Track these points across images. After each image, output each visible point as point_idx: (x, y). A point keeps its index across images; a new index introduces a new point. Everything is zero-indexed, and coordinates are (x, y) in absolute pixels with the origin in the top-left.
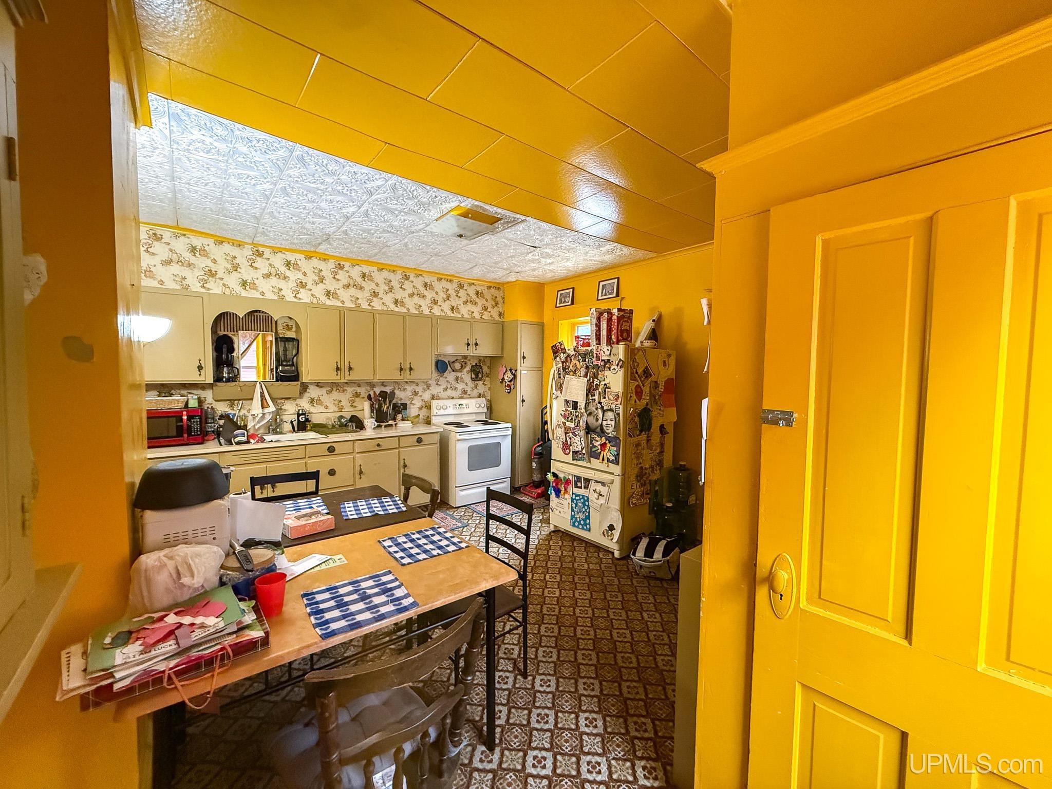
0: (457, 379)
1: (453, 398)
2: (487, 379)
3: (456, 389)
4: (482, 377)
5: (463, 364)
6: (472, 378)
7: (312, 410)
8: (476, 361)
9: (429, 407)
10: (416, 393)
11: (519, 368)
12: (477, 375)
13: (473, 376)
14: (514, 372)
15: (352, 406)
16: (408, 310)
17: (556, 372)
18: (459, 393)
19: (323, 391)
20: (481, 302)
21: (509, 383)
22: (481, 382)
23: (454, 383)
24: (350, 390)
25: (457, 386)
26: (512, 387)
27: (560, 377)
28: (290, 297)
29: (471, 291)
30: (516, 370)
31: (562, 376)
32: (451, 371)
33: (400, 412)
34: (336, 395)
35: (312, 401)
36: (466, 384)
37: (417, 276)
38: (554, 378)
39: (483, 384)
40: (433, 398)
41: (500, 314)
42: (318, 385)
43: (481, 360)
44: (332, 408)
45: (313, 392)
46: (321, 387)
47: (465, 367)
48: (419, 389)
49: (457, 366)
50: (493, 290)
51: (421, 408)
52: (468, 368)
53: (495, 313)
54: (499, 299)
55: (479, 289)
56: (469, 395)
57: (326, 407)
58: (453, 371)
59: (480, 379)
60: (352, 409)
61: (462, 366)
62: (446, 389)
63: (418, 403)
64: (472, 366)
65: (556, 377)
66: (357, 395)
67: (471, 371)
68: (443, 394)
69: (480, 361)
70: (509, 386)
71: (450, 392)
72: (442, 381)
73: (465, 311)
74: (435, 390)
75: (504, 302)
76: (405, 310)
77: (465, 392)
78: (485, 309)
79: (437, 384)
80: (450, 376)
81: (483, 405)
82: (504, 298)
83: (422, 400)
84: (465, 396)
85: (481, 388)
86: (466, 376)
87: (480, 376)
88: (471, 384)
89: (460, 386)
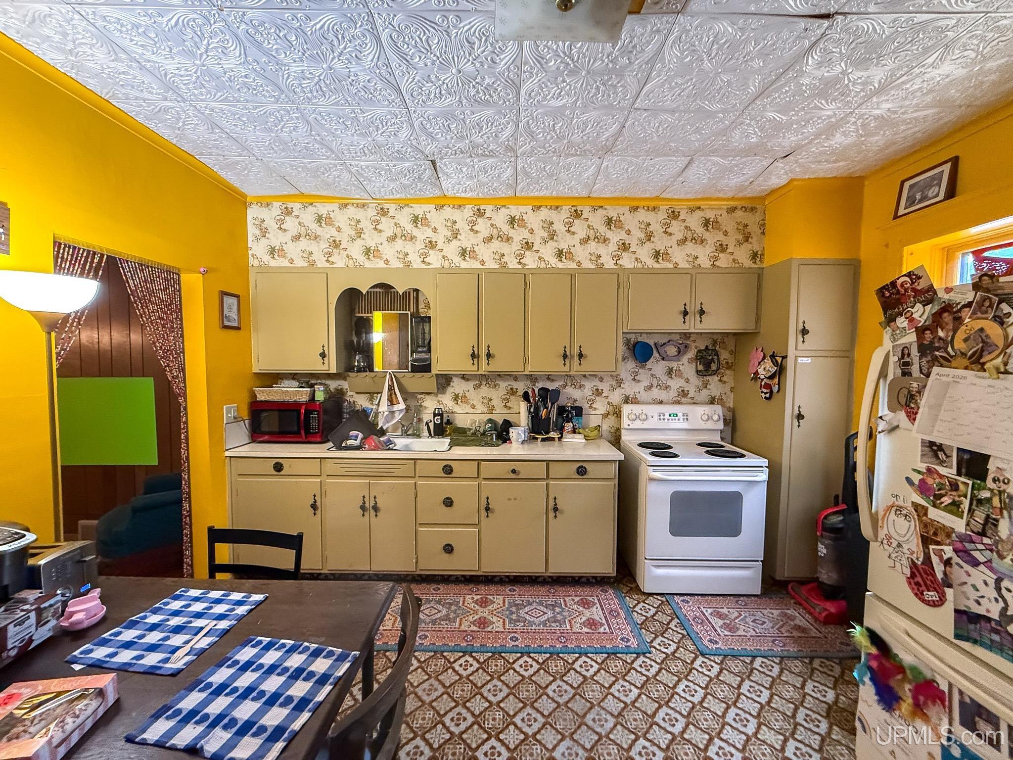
0: (670, 372)
1: (661, 402)
2: (728, 372)
3: (667, 387)
4: (718, 369)
5: (682, 347)
6: (697, 371)
7: (457, 409)
8: (708, 343)
9: (618, 414)
10: (598, 393)
11: (791, 352)
12: (707, 366)
13: (700, 367)
14: (779, 360)
15: (505, 406)
16: (579, 264)
17: (893, 359)
18: (672, 394)
19: (470, 385)
20: (713, 238)
21: (768, 382)
22: (716, 378)
23: (664, 378)
24: (503, 385)
25: (670, 383)
26: (775, 389)
27: (906, 374)
28: (417, 263)
29: (694, 221)
30: (784, 357)
31: (915, 369)
32: (660, 358)
33: (569, 420)
34: (485, 391)
35: (456, 398)
36: (687, 381)
37: (594, 209)
38: (883, 374)
39: (720, 380)
40: (627, 400)
41: (754, 256)
42: (464, 377)
43: (719, 339)
44: (480, 408)
45: (458, 386)
46: (468, 380)
47: (685, 353)
48: (604, 386)
49: (672, 350)
50: (739, 213)
51: (606, 416)
52: (691, 354)
53: (743, 256)
54: (754, 229)
55: (710, 215)
56: (692, 398)
57: (473, 407)
58: (663, 359)
59: (715, 373)
60: (505, 411)
61: (679, 352)
62: (650, 387)
63: (601, 407)
64: (700, 351)
65: (893, 371)
66: (513, 392)
67: (697, 359)
68: (643, 396)
69: (715, 342)
70: (768, 386)
71: (656, 393)
72: (643, 375)
73: (680, 257)
74: (629, 388)
75: (763, 233)
76: (573, 265)
77: (684, 393)
78: (722, 248)
79: (634, 379)
80: (657, 367)
81: (715, 417)
82: (764, 225)
83: (609, 403)
84: (684, 400)
85: (715, 387)
86: (687, 366)
87: (714, 367)
88: (695, 381)
89: (676, 384)
